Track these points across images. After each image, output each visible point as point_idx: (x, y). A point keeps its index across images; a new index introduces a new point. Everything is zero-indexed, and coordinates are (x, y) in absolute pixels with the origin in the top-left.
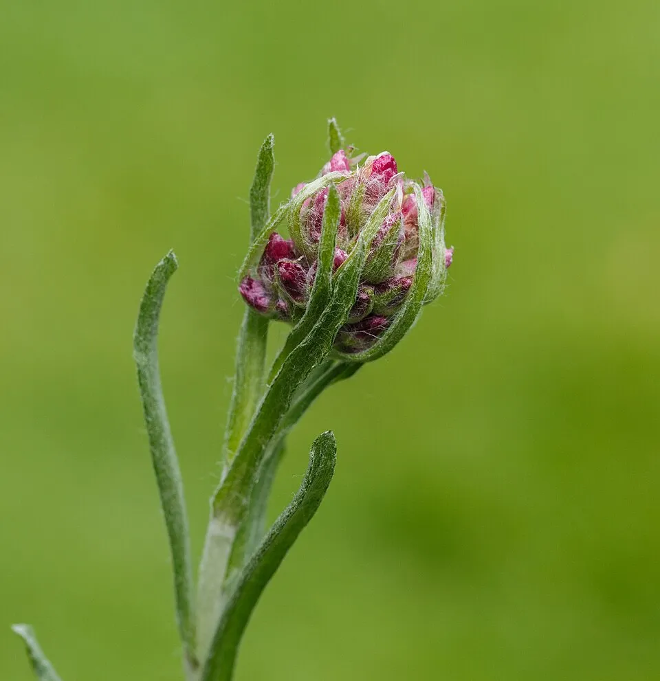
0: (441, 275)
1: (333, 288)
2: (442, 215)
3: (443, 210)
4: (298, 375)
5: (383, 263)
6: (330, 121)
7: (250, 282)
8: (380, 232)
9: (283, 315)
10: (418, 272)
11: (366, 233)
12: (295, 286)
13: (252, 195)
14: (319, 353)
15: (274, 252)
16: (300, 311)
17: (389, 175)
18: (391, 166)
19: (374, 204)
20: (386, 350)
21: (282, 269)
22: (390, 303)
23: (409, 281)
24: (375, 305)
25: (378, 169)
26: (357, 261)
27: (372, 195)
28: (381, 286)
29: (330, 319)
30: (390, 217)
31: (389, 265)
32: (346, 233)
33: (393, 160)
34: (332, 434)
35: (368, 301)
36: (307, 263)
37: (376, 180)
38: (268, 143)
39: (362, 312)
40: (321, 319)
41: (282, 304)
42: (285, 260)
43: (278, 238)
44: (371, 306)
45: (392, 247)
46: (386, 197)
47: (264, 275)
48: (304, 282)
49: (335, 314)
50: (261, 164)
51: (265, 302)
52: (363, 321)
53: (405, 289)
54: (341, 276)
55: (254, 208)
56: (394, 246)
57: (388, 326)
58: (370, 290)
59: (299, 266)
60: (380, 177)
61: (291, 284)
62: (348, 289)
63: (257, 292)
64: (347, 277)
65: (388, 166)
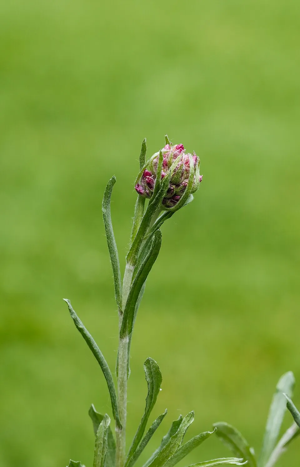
0: (198, 183)
1: (161, 184)
2: (199, 164)
3: (199, 163)
4: (152, 214)
5: (178, 177)
6: (165, 136)
7: (138, 185)
8: (177, 167)
9: (148, 195)
10: (189, 181)
11: (172, 168)
12: (151, 185)
13: (140, 158)
14: (158, 206)
15: (145, 174)
16: (152, 193)
17: (181, 150)
18: (182, 148)
19: (175, 159)
20: (180, 207)
21: (147, 179)
22: (181, 191)
23: (186, 184)
24: (176, 191)
25: (177, 148)
26: (169, 176)
27: (175, 156)
28: (177, 185)
29: (161, 194)
30: (180, 162)
31: (180, 178)
32: (167, 168)
33: (182, 146)
34: (160, 230)
35: (173, 189)
36: (154, 178)
37: (177, 152)
38: (144, 141)
39: (172, 193)
40: (158, 194)
41: (147, 191)
42: (148, 176)
43: (147, 171)
44: (175, 192)
45: (180, 172)
46: (179, 156)
47: (142, 183)
48: (154, 183)
49: (162, 193)
50: (142, 148)
51: (143, 191)
52: (172, 197)
53: (185, 186)
54: (164, 180)
55: (141, 163)
56: (181, 172)
57: (180, 198)
58: (174, 186)
59: (152, 178)
60: (178, 151)
61: (149, 184)
62: (166, 185)
63: (141, 188)
64: (166, 181)
65: (181, 147)
